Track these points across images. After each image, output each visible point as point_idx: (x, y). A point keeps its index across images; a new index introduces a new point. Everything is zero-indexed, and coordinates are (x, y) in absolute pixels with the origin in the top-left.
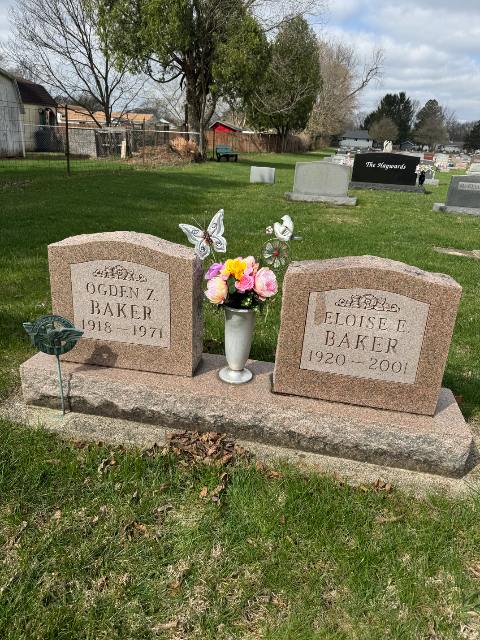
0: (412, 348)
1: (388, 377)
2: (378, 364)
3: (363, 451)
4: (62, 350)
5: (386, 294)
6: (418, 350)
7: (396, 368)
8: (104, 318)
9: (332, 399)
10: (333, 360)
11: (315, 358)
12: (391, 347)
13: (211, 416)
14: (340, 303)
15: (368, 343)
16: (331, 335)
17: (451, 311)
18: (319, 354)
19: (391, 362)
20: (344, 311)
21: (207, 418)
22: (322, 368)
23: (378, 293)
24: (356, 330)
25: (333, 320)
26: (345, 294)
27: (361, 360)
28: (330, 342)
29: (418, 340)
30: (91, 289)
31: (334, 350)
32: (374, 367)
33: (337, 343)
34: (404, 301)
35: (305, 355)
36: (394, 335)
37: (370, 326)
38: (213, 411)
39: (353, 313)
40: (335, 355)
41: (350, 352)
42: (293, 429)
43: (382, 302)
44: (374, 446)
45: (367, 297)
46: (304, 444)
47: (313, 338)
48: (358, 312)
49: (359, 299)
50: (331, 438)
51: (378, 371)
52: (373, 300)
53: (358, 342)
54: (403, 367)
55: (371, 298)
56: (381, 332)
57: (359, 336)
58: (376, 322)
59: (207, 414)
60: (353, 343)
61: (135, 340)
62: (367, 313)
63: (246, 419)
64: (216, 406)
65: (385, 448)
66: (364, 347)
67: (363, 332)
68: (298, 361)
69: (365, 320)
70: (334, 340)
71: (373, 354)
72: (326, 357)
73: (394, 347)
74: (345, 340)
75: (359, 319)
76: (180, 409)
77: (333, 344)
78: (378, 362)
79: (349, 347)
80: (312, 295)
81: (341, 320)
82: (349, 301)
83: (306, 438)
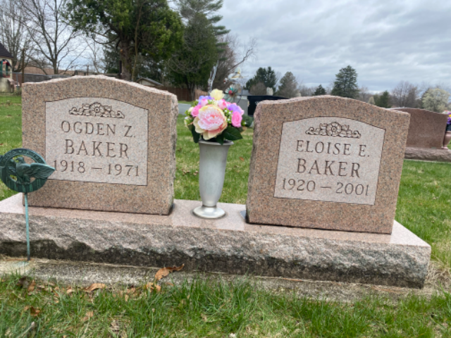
0: (371, 171)
1: (353, 199)
2: (343, 189)
3: (337, 270)
4: (31, 187)
5: (349, 122)
6: (376, 172)
7: (359, 190)
8: (77, 158)
9: (303, 225)
10: (304, 186)
11: (288, 186)
12: (355, 172)
13: (190, 250)
14: (311, 131)
15: (335, 168)
16: (302, 162)
17: (402, 134)
18: (292, 182)
19: (355, 185)
20: (314, 139)
21: (187, 252)
22: (294, 195)
23: (343, 121)
24: (324, 157)
25: (304, 148)
26: (315, 122)
27: (329, 185)
28: (302, 168)
29: (376, 162)
30: (66, 127)
31: (305, 176)
32: (339, 191)
33: (308, 169)
34: (364, 127)
35: (279, 184)
36: (356, 159)
37: (336, 152)
38: (192, 244)
39: (321, 140)
40: (306, 181)
41: (321, 179)
42: (273, 254)
43: (346, 129)
44: (348, 264)
45: (334, 125)
46: (282, 270)
47: (286, 166)
48: (326, 139)
49: (326, 127)
50: (308, 260)
51: (343, 195)
52: (338, 128)
53: (326, 168)
54: (365, 189)
55: (336, 125)
56: (345, 157)
57: (327, 162)
58: (341, 148)
59: (186, 248)
60: (322, 170)
61: (110, 179)
62: (334, 140)
63: (226, 248)
64: (195, 238)
65: (357, 265)
66: (331, 172)
67: (331, 158)
68: (272, 189)
69: (332, 146)
70: (305, 167)
71: (340, 179)
72: (298, 184)
73: (356, 171)
74: (315, 167)
75: (326, 146)
76: (158, 245)
77: (304, 171)
78: (344, 186)
79: (318, 173)
80: (285, 124)
81: (311, 147)
82: (318, 130)
83: (285, 263)
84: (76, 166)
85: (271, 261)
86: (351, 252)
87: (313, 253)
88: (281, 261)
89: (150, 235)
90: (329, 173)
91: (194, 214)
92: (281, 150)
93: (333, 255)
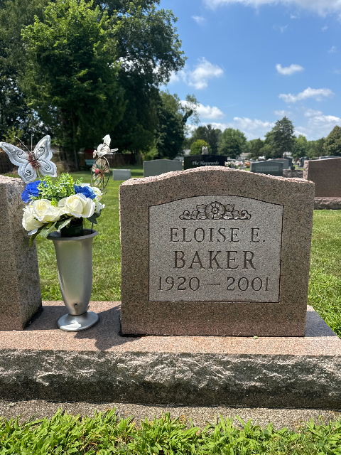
0: (270, 260)
1: (250, 296)
2: (236, 284)
3: (233, 392)
5: (234, 200)
6: (277, 261)
7: (257, 285)
10: (186, 285)
11: (165, 286)
12: (248, 263)
13: (43, 378)
14: (186, 215)
15: (222, 258)
16: (180, 255)
17: (307, 210)
18: (170, 280)
19: (250, 279)
20: (190, 225)
22: (175, 297)
23: (225, 200)
24: (206, 246)
25: (181, 237)
26: (189, 204)
27: (217, 281)
28: (180, 263)
29: (275, 248)
31: (185, 272)
32: (232, 287)
33: (188, 263)
34: (253, 205)
35: (153, 284)
36: (248, 247)
37: (222, 239)
38: (47, 370)
39: (200, 225)
40: (187, 278)
41: (206, 274)
42: (148, 378)
43: (231, 209)
44: (245, 384)
45: (213, 205)
46: (164, 395)
47: (160, 262)
48: (207, 224)
49: (205, 208)
50: (194, 383)
51: (237, 292)
52: (221, 209)
53: (210, 259)
54: (264, 283)
55: (218, 205)
56: (234, 244)
57: (211, 252)
58: (227, 234)
59: (41, 376)
60: (205, 261)
62: (216, 224)
63: (88, 374)
64: (49, 363)
65: (258, 384)
66: (218, 265)
67: (215, 246)
68: (146, 291)
69: (215, 232)
70: (183, 261)
71: (229, 272)
72: (177, 282)
73: (250, 261)
74: (196, 260)
75: (208, 233)
77: (183, 266)
78: (236, 281)
79: (202, 267)
80: (152, 209)
81: (190, 235)
82: (195, 213)
83: (164, 387)
85: (148, 386)
86: (250, 369)
88: (161, 386)
90: (215, 266)
92: (151, 242)
93: (227, 374)
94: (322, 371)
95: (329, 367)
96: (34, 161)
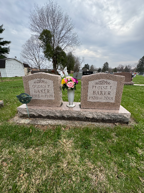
1: (109, 101)
2: (106, 98)
3: (104, 120)
4: (27, 102)
5: (107, 80)
6: (115, 93)
7: (110, 99)
8: (38, 94)
9: (95, 108)
10: (95, 98)
11: (91, 98)
12: (109, 94)
14: (97, 83)
16: (94, 92)
18: (92, 97)
19: (109, 97)
20: (97, 86)
22: (93, 101)
23: (105, 80)
25: (95, 88)
26: (97, 81)
27: (102, 98)
29: (115, 91)
30: (34, 87)
31: (95, 96)
34: (111, 81)
35: (88, 98)
36: (110, 90)
37: (104, 88)
39: (99, 86)
41: (100, 96)
42: (87, 116)
43: (106, 82)
44: (107, 118)
46: (90, 120)
47: (90, 93)
48: (101, 85)
49: (101, 82)
50: (96, 118)
51: (106, 100)
52: (104, 82)
54: (112, 98)
56: (106, 90)
57: (101, 91)
58: (105, 88)
59: (65, 115)
60: (100, 94)
61: (46, 99)
62: (103, 85)
63: (75, 115)
64: (67, 113)
65: (110, 119)
69: (102, 87)
71: (105, 96)
72: (93, 98)
74: (98, 93)
75: (101, 87)
76: (58, 114)
77: (95, 94)
80: (89, 82)
81: (97, 88)
83: (90, 118)
84: (38, 96)
85: (87, 118)
86: (108, 115)
87: (98, 116)
88: (89, 118)
89: (56, 112)
90: (102, 94)
91: (67, 106)
92: (88, 89)
93: (103, 116)
94: (124, 116)
95: (125, 116)
96: (63, 73)
